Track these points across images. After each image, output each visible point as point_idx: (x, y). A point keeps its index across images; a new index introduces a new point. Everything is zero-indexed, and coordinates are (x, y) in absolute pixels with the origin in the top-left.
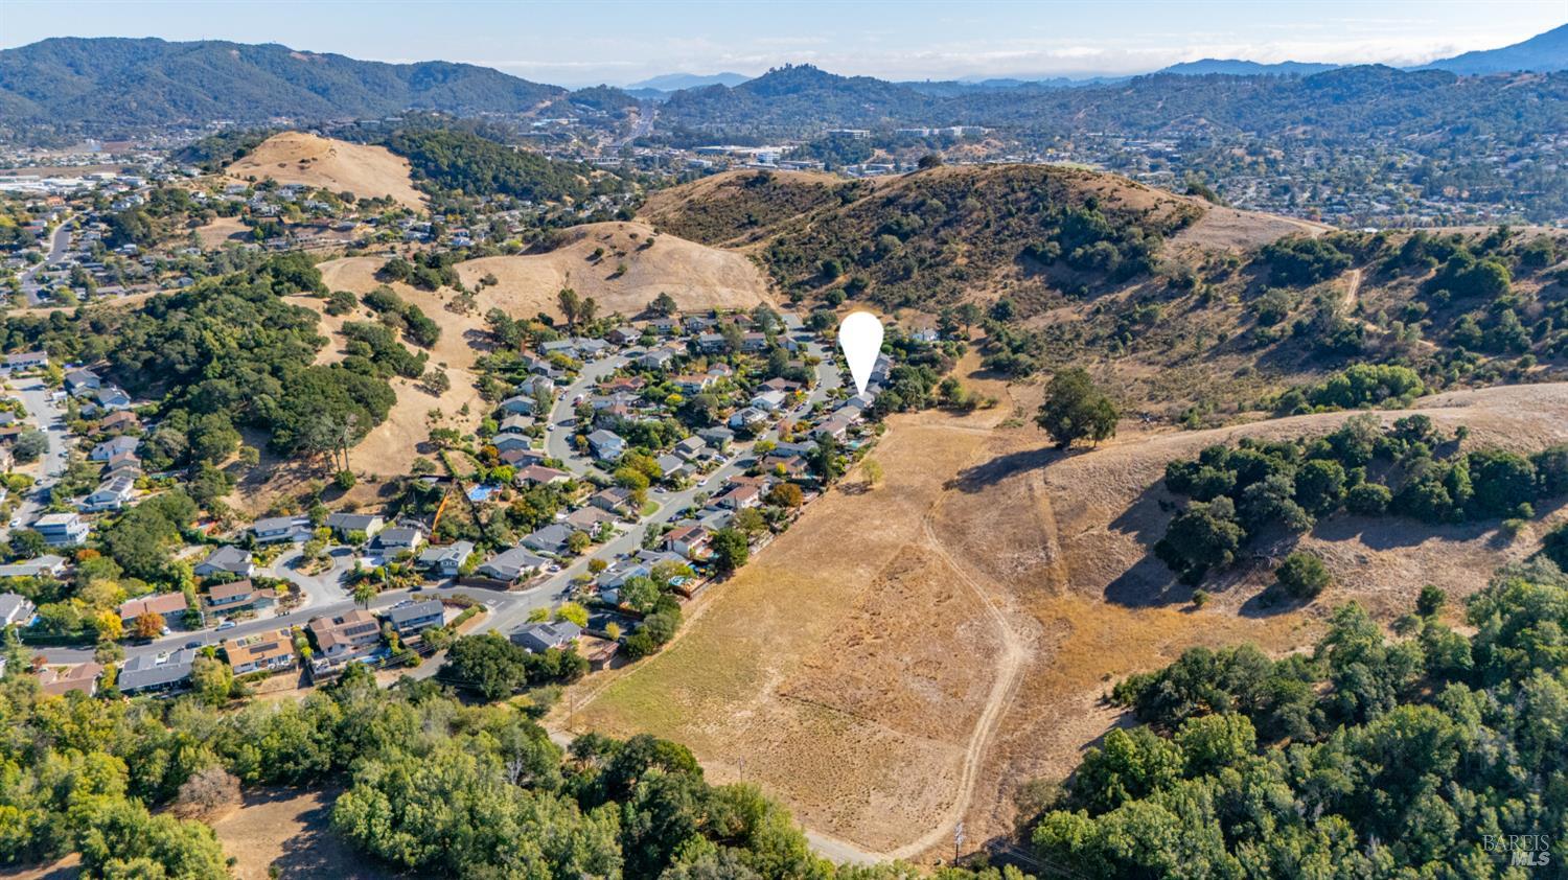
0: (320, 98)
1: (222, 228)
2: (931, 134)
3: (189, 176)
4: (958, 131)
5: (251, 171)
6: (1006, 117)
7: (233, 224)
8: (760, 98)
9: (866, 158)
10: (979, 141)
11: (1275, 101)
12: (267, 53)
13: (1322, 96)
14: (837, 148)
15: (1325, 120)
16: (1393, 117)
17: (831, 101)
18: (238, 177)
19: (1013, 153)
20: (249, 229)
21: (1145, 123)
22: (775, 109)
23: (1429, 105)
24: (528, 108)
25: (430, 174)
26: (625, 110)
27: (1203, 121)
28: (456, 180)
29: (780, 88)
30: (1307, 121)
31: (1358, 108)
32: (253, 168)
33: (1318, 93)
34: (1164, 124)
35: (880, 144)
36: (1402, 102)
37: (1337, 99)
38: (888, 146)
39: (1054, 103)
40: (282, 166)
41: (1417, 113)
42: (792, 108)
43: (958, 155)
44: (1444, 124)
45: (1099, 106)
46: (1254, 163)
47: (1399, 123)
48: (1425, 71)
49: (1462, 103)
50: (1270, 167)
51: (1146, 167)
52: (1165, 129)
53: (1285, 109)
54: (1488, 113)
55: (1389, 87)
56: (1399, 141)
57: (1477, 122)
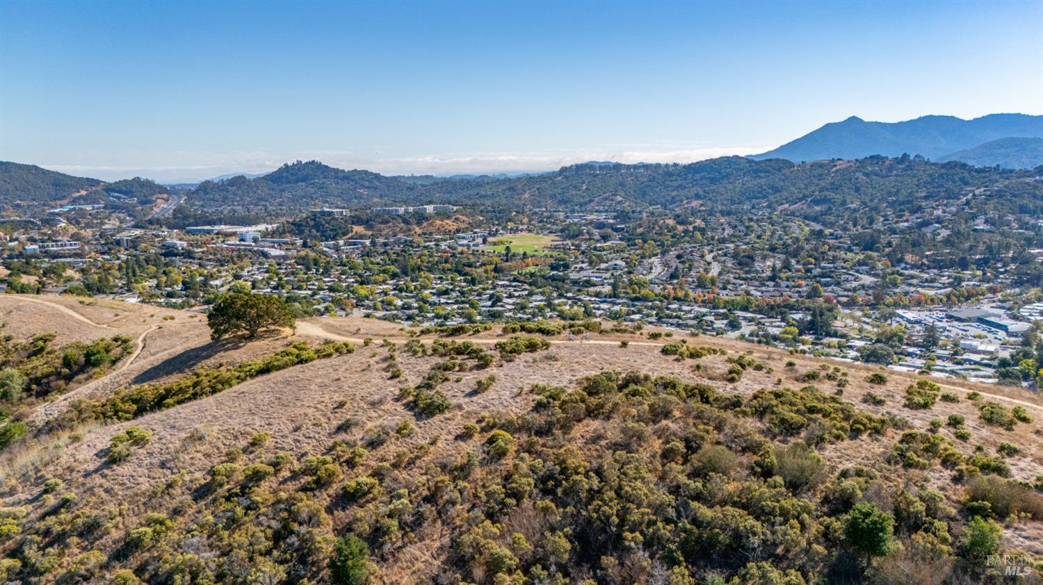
2: (406, 211)
4: (430, 209)
6: (469, 197)
8: (275, 186)
9: (345, 234)
10: (449, 218)
11: (668, 183)
13: (702, 178)
14: (317, 226)
15: (710, 196)
16: (759, 192)
17: (332, 186)
19: (479, 227)
21: (576, 201)
23: (782, 183)
24: (64, 197)
26: (154, 197)
27: (619, 198)
29: (291, 178)
30: (697, 197)
31: (731, 186)
33: (697, 176)
34: (591, 201)
35: (357, 221)
36: (763, 181)
37: (714, 181)
38: (367, 223)
39: (505, 187)
41: (776, 190)
42: (301, 193)
43: (431, 229)
44: (805, 197)
45: (538, 189)
46: (686, 232)
47: (765, 197)
48: (770, 160)
49: (806, 182)
50: (703, 235)
51: (597, 237)
52: (592, 204)
53: (677, 188)
54: (835, 188)
55: (749, 172)
56: (775, 210)
57: (831, 195)
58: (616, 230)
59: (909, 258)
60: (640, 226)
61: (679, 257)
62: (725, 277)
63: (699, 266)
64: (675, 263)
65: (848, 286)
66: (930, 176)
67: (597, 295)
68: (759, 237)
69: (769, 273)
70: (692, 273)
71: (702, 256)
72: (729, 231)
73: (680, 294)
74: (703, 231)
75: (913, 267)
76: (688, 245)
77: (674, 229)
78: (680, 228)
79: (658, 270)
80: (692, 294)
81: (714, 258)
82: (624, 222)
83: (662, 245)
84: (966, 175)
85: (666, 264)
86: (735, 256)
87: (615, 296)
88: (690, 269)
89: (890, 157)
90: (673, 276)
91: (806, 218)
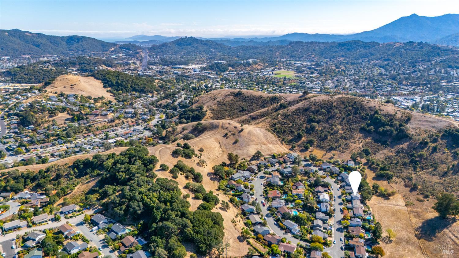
0: (37, 48)
1: (62, 117)
3: (34, 93)
4: (251, 61)
5: (54, 90)
7: (64, 115)
8: (179, 47)
10: (257, 64)
11: (331, 50)
12: (18, 34)
13: (345, 48)
14: (217, 67)
15: (348, 56)
16: (366, 55)
17: (201, 47)
18: (51, 92)
19: (267, 67)
20: (71, 117)
21: (297, 56)
22: (184, 50)
23: (374, 52)
24: (107, 51)
25: (110, 86)
26: (138, 51)
27: (313, 56)
28: (119, 88)
29: (184, 44)
30: (343, 56)
31: (355, 52)
32: (55, 89)
33: (343, 48)
35: (230, 66)
36: (367, 51)
37: (349, 50)
40: (65, 87)
41: (372, 54)
43: (253, 69)
44: (382, 58)
45: (282, 51)
46: (339, 71)
47: (367, 57)
48: (371, 42)
49: (383, 51)
50: (344, 72)
51: (310, 73)
52: (303, 58)
53: (335, 52)
54: (393, 55)
55: (362, 47)
56: (370, 63)
57: (391, 57)
58: (316, 70)
59: (404, 83)
60: (324, 69)
61: (337, 80)
62: (351, 87)
63: (343, 83)
64: (336, 83)
65: (384, 90)
66: (427, 51)
67: (316, 91)
68: (362, 74)
69: (363, 86)
70: (341, 86)
71: (344, 80)
72: (353, 71)
73: (339, 92)
74: (344, 71)
75: (405, 85)
76: (340, 76)
77: (335, 70)
78: (337, 70)
79: (331, 85)
80: (341, 92)
81: (348, 81)
82: (317, 67)
83: (332, 76)
84: (440, 52)
85: (333, 83)
86: (354, 81)
87: (321, 92)
88: (341, 84)
89: (416, 42)
90: (336, 87)
91: (380, 67)
